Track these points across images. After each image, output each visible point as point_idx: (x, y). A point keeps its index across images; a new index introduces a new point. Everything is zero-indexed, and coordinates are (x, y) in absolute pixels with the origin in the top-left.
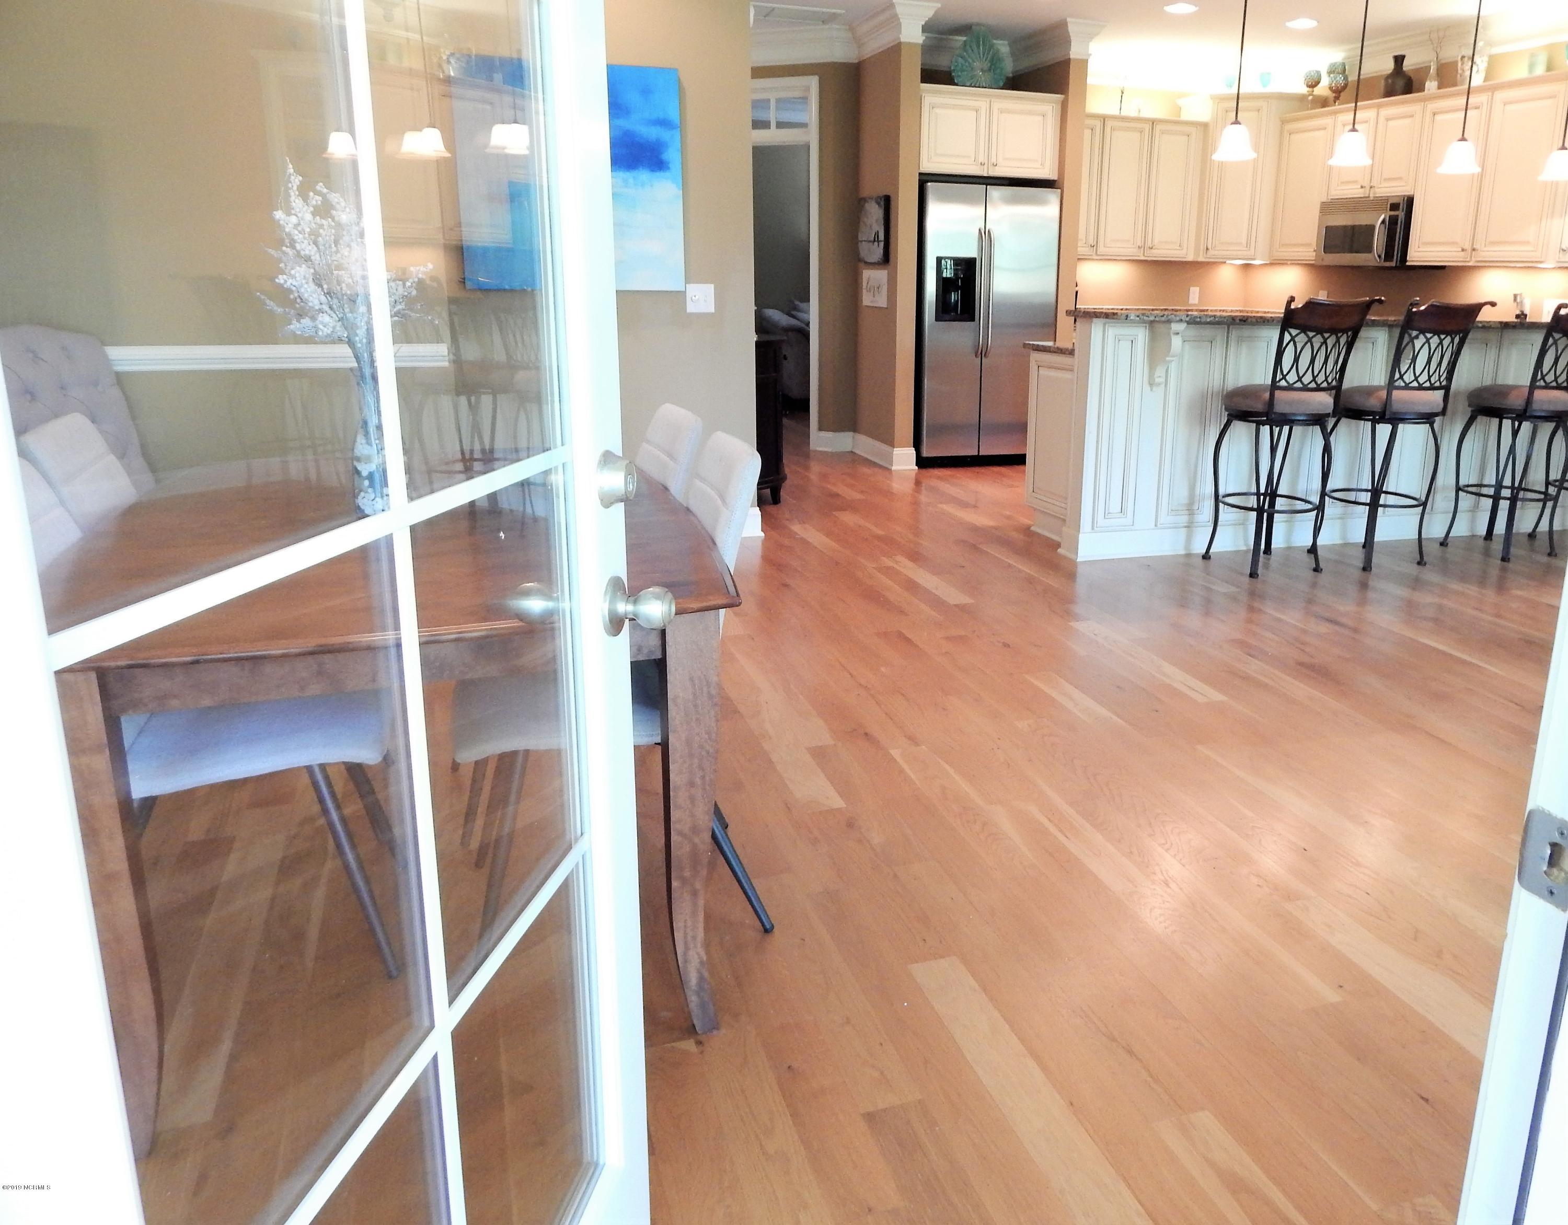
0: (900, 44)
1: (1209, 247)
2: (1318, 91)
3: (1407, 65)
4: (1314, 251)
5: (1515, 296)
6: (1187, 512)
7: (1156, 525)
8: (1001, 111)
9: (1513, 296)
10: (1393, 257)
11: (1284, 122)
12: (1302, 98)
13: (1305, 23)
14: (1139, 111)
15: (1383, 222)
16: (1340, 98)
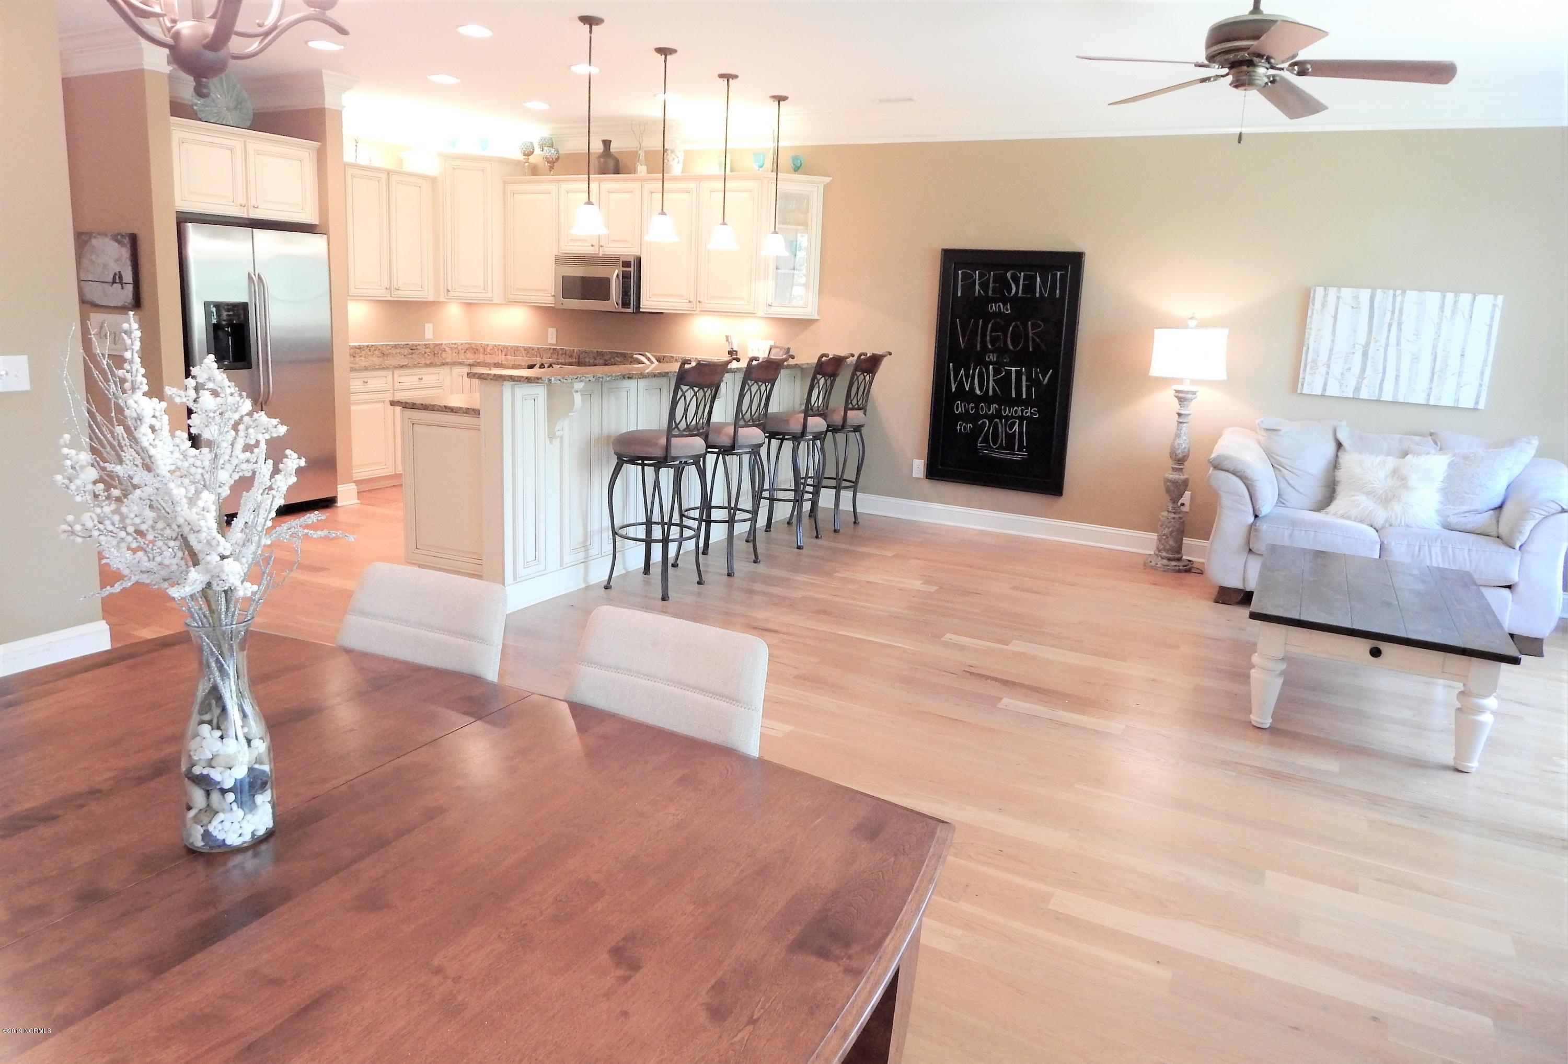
0: (143, 70)
1: (450, 288)
2: (532, 159)
3: (614, 148)
4: (552, 296)
5: (727, 337)
6: (583, 549)
7: (561, 565)
8: (258, 153)
9: (725, 337)
10: (630, 304)
11: (505, 183)
12: (518, 164)
13: (538, 105)
14: (371, 161)
15: (618, 276)
16: (554, 168)
